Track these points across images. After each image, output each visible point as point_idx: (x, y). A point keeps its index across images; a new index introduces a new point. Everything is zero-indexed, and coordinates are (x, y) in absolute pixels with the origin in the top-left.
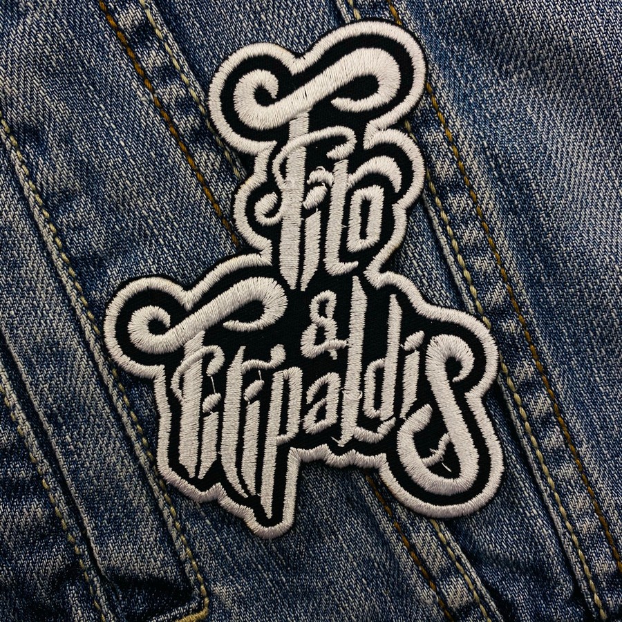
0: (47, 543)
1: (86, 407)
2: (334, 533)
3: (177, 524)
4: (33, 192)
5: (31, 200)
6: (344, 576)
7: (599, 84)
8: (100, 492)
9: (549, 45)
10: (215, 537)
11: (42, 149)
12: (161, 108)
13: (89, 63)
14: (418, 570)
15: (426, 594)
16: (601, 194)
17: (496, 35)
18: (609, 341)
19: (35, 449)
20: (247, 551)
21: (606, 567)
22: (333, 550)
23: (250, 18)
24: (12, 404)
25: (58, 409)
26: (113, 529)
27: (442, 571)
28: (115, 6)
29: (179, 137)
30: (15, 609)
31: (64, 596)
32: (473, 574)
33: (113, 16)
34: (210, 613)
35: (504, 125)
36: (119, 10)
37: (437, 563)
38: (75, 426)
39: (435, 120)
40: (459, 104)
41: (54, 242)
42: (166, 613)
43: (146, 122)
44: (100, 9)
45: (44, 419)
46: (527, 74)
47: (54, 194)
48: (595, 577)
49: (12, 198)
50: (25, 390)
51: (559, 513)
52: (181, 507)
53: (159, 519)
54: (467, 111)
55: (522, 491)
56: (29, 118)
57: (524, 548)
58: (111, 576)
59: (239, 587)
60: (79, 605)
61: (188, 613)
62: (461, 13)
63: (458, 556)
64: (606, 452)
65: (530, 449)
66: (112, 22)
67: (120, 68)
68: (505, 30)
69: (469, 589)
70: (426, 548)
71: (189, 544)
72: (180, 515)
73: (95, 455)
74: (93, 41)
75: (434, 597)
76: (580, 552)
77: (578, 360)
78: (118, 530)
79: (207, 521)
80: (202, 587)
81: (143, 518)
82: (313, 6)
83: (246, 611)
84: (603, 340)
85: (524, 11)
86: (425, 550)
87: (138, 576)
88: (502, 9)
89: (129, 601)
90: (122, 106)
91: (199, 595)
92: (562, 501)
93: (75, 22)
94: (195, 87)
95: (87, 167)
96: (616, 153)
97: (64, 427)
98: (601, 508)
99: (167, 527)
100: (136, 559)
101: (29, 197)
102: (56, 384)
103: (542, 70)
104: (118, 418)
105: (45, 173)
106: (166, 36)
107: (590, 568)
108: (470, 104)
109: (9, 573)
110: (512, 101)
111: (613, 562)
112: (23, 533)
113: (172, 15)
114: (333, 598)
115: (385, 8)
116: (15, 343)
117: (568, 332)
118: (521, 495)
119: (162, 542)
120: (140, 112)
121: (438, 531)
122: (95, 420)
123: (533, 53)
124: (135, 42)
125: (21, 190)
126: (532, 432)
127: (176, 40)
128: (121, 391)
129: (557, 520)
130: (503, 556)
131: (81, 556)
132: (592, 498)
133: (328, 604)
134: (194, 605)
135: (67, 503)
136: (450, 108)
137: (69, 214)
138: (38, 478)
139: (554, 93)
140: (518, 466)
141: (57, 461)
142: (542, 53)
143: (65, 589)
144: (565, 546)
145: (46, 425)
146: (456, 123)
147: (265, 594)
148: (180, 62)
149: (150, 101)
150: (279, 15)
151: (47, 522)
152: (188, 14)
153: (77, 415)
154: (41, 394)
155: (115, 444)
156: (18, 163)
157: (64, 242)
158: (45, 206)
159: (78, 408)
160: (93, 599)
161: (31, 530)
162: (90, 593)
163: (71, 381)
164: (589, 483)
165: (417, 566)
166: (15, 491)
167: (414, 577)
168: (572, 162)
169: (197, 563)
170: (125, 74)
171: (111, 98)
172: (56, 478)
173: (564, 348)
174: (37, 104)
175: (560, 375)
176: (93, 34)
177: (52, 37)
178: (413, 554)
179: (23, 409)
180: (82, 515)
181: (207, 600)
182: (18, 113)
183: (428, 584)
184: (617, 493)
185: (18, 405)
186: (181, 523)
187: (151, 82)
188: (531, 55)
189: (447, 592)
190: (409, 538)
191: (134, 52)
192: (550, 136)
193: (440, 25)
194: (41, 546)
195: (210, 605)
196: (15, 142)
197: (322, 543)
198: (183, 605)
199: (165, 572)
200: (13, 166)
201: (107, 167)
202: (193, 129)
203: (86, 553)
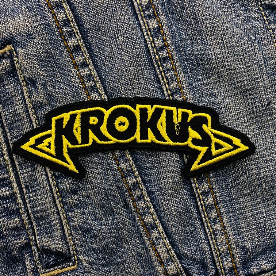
0: (19, 233)
1: (40, 184)
2: (127, 242)
3: (69, 231)
4: (30, 102)
5: (28, 105)
6: (130, 258)
7: (242, 84)
8: (41, 216)
9: (224, 68)
10: (82, 238)
11: (35, 87)
12: (80, 77)
13: (55, 57)
14: (157, 259)
15: (160, 269)
16: (240, 124)
17: (205, 62)
18: (238, 179)
19: (19, 198)
20: (94, 245)
21: (229, 265)
22: (127, 248)
23: (116, 46)
24: (12, 180)
25: (29, 184)
26: (45, 231)
27: (167, 260)
28: (68, 38)
29: (86, 89)
30: (4, 258)
31: (23, 255)
32: (178, 262)
33: (66, 42)
34: (78, 267)
35: (205, 96)
36: (69, 40)
37: (165, 257)
38: (34, 191)
39: (180, 92)
40: (189, 87)
41: (35, 122)
42: (61, 265)
43: (74, 81)
44: (62, 39)
45: (23, 187)
46: (216, 77)
47: (37, 104)
48: (224, 268)
49: (21, 104)
50: (18, 175)
51: (213, 243)
52: (71, 225)
53: (62, 229)
54: (192, 90)
55: (199, 232)
56: (32, 76)
57: (198, 254)
58: (42, 249)
59: (90, 258)
60: (28, 258)
61: (69, 266)
62: (194, 53)
63: (173, 255)
64: (233, 221)
65: (204, 217)
66: (66, 44)
67: (67, 60)
68: (209, 61)
69: (176, 268)
70: (161, 251)
71: (73, 240)
72: (70, 228)
73: (41, 203)
74: (58, 49)
75: (163, 270)
76: (219, 258)
77: (225, 185)
78: (46, 232)
79: (80, 232)
80: (76, 256)
81: (56, 228)
82: (139, 46)
83: (91, 267)
84: (236, 179)
85: (216, 55)
86: (161, 252)
87: (52, 250)
88: (209, 53)
89: (47, 259)
90: (66, 75)
91: (74, 260)
92: (214, 238)
93: (52, 42)
94: (94, 71)
95: (51, 96)
96: (247, 109)
97: (31, 191)
98: (229, 242)
99: (65, 232)
100: (52, 243)
101: (28, 104)
102: (30, 174)
103: (222, 76)
104: (51, 189)
105: (35, 96)
106: (85, 51)
107: (223, 265)
108: (193, 86)
109: (3, 244)
110: (209, 87)
111: (232, 263)
112: (10, 229)
113: (88, 43)
114: (125, 266)
115: (166, 49)
116: (16, 157)
117: (222, 174)
118: (199, 234)
119: (62, 238)
120: (73, 78)
121: (166, 245)
122: (42, 189)
123: (219, 70)
124: (73, 52)
125: (25, 101)
126: (205, 210)
127: (88, 53)
128: (54, 179)
129: (212, 245)
130: (190, 256)
131: (31, 240)
132: (226, 238)
133: (123, 269)
134: (72, 263)
135: (29, 219)
136: (186, 88)
137: (42, 112)
138: (18, 209)
139: (225, 85)
140: (199, 223)
141: (26, 203)
142: (222, 70)
143: (24, 252)
144: (214, 255)
145: (24, 189)
146: (187, 94)
147: (99, 262)
148: (89, 61)
149: (77, 74)
150: (126, 47)
151: (20, 226)
152: (94, 44)
153: (36, 187)
154: (24, 177)
155: (49, 199)
156: (25, 91)
157: (39, 122)
158: (34, 108)
159: (37, 184)
160: (34, 257)
161: (14, 228)
162: (33, 254)
163: (35, 173)
164: (226, 232)
165: (158, 258)
166: (9, 213)
167: (156, 262)
168: (230, 111)
169: (75, 247)
170: (69, 63)
171: (62, 71)
172: (25, 209)
173: (220, 180)
174: (35, 71)
175: (218, 190)
176: (58, 47)
177: (43, 47)
178: (156, 252)
179: (16, 182)
180: (34, 224)
181: (77, 262)
182: (28, 73)
183: (161, 265)
184: (236, 237)
185: (15, 181)
186: (70, 231)
187: (78, 67)
188: (218, 71)
189: (168, 268)
190: (155, 247)
191: (73, 55)
192: (222, 101)
193: (186, 56)
194: (17, 234)
195: (78, 264)
196: (25, 84)
197: (123, 245)
198: (68, 263)
199: (62, 250)
200: (23, 92)
201: (58, 97)
202: (91, 86)
203: (33, 239)
